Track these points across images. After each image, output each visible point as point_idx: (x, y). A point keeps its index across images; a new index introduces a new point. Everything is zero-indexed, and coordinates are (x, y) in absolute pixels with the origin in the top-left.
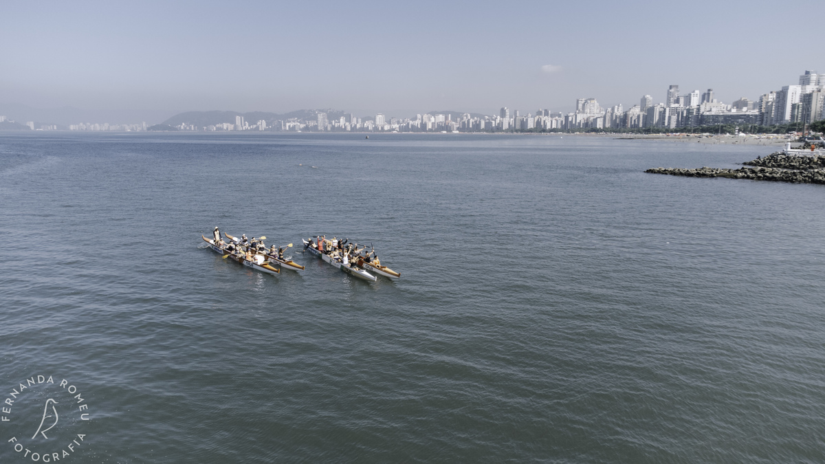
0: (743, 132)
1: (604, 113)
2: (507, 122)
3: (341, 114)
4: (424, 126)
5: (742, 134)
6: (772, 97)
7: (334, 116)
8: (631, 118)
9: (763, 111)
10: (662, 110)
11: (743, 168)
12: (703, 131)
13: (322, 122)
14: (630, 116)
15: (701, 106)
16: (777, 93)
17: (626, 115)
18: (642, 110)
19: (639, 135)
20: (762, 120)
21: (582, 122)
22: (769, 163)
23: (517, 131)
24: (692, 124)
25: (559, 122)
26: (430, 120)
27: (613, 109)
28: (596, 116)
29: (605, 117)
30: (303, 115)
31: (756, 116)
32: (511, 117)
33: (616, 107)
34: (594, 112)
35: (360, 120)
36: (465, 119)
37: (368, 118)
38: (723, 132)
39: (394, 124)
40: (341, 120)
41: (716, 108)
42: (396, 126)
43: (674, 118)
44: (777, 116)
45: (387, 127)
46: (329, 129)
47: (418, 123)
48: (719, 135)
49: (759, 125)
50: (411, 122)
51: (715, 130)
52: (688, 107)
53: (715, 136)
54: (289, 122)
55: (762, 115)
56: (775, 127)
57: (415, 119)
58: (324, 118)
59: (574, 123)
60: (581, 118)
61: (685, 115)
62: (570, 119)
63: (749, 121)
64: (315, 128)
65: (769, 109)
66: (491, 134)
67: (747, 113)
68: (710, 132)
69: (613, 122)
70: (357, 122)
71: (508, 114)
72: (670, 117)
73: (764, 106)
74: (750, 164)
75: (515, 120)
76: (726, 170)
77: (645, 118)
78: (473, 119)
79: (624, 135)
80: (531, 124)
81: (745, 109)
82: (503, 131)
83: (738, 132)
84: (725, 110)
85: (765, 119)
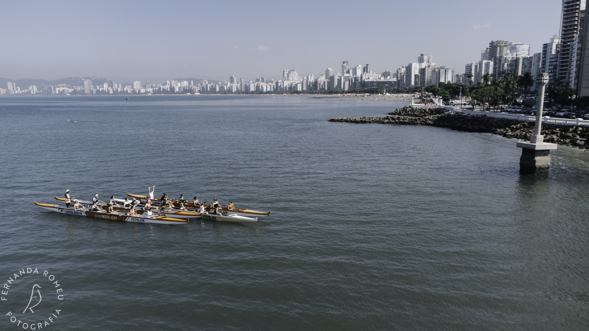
0: (389, 93)
1: (302, 80)
2: (235, 87)
3: (104, 81)
4: (172, 90)
5: (388, 94)
6: (403, 70)
7: (97, 82)
8: (320, 83)
9: (399, 79)
10: (339, 78)
11: (387, 117)
12: (365, 92)
13: (88, 87)
14: (319, 82)
15: (363, 76)
16: (406, 67)
17: (316, 82)
18: (326, 78)
19: (325, 95)
20: (399, 85)
21: (288, 87)
22: (402, 113)
23: (243, 93)
24: (358, 87)
25: (272, 87)
26: (177, 85)
27: (308, 78)
28: (297, 82)
29: (302, 83)
30: (69, 82)
31: (395, 82)
32: (238, 83)
33: (310, 76)
34: (295, 79)
35: (120, 86)
36: (204, 84)
37: (128, 84)
38: (377, 93)
39: (148, 88)
40: (104, 85)
41: (372, 77)
42: (150, 90)
43: (347, 83)
44: (407, 82)
45: (143, 91)
46: (94, 92)
47: (167, 87)
48: (375, 94)
49: (398, 88)
50: (162, 87)
51: (372, 92)
52: (355, 76)
53: (372, 95)
54: (59, 87)
55: (398, 81)
56: (406, 89)
57: (165, 84)
58: (89, 84)
59: (282, 87)
60: (286, 84)
61: (353, 81)
62: (279, 84)
63: (391, 85)
64: (83, 92)
65: (402, 77)
66: (224, 95)
67: (390, 80)
68: (369, 93)
69: (308, 86)
70: (118, 87)
71: (235, 80)
72: (344, 83)
73: (399, 76)
74: (392, 114)
75: (241, 85)
76: (378, 118)
77: (329, 83)
78: (210, 84)
79: (316, 95)
80: (252, 89)
81: (389, 77)
82: (233, 93)
83: (386, 93)
84: (377, 78)
85: (400, 84)
